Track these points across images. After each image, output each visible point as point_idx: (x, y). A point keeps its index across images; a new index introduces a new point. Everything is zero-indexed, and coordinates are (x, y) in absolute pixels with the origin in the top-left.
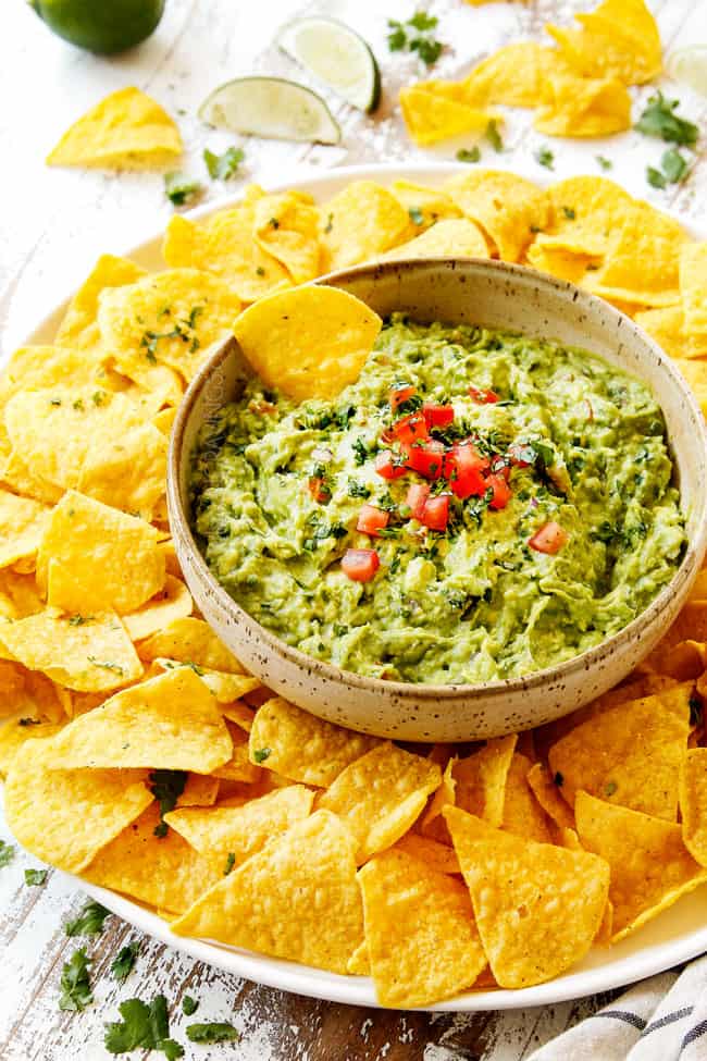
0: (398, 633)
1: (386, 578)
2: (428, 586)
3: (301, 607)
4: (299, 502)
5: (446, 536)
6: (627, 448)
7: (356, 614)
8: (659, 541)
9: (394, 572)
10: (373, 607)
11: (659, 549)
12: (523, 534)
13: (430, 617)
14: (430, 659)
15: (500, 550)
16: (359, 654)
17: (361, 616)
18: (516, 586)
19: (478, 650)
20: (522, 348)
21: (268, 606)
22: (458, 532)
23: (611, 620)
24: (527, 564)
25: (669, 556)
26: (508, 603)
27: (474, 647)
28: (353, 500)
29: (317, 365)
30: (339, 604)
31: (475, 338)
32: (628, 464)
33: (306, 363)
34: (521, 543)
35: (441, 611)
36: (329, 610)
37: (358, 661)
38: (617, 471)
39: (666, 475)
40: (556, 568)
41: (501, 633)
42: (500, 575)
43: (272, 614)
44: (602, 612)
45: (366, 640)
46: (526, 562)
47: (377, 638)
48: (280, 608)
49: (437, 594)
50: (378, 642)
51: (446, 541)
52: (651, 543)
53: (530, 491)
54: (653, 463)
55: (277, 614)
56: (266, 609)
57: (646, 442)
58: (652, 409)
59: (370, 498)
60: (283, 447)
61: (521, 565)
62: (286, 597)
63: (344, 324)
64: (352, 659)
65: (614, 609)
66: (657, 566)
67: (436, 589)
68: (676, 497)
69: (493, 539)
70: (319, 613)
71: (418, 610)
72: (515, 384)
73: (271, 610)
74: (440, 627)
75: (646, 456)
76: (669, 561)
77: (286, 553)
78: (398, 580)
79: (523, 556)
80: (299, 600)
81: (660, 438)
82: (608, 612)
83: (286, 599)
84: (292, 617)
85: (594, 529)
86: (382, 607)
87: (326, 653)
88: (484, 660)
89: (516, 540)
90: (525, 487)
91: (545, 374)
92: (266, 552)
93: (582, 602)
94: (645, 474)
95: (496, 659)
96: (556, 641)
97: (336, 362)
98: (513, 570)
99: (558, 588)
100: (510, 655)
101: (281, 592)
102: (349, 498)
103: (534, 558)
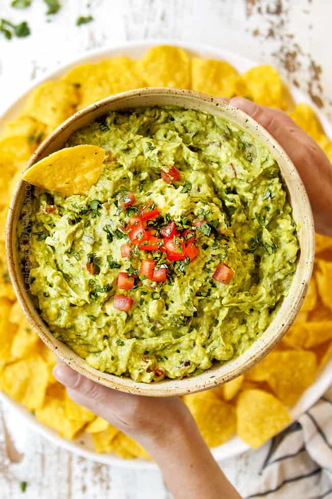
0: (151, 342)
1: (138, 307)
2: (162, 314)
3: (96, 335)
4: (83, 273)
5: (167, 282)
6: (259, 191)
7: (126, 328)
8: (283, 253)
9: (141, 304)
10: (133, 321)
11: (284, 258)
12: (209, 271)
13: (166, 327)
14: (169, 349)
15: (198, 285)
16: (133, 359)
17: (128, 329)
18: (209, 303)
19: (194, 345)
20: (186, 121)
21: (80, 335)
22: (173, 279)
23: (262, 306)
24: (213, 290)
25: (290, 261)
26: (206, 314)
27: (192, 343)
28: (112, 270)
29: (73, 180)
30: (116, 325)
31: (156, 117)
32: (260, 202)
33: (67, 180)
34: (208, 277)
35: (171, 325)
36: (111, 330)
37: (133, 362)
38: (255, 205)
39: (283, 202)
40: (229, 292)
41: (204, 330)
42: (199, 301)
43: (83, 339)
44: (257, 304)
45: (134, 348)
46: (212, 288)
47: (140, 346)
48: (87, 336)
49: (167, 319)
50: (141, 348)
51: (167, 285)
52: (279, 255)
53: (209, 243)
54: (275, 199)
55: (86, 339)
56: (78, 337)
57: (269, 185)
58: (270, 163)
59: (121, 268)
60: (67, 242)
61: (210, 290)
62: (88, 330)
63: (84, 158)
64: (130, 361)
65: (263, 301)
66: (284, 267)
67: (166, 315)
68: (290, 211)
69: (193, 279)
70: (107, 334)
71: (158, 325)
72: (188, 158)
73: (81, 337)
74: (171, 331)
75: (270, 196)
76: (290, 264)
77: (82, 303)
78: (145, 309)
79: (210, 285)
80: (95, 331)
81: (277, 180)
82: (260, 303)
83: (88, 331)
84: (94, 340)
85: (246, 246)
86: (138, 321)
87: (116, 359)
88: (198, 349)
89: (205, 275)
90: (205, 241)
91: (203, 137)
92: (72, 305)
93: (246, 304)
94: (271, 206)
95: (204, 346)
96: (234, 325)
97: (83, 177)
98: (206, 296)
99: (232, 302)
100: (212, 342)
101: (85, 328)
102: (110, 270)
103: (217, 285)
